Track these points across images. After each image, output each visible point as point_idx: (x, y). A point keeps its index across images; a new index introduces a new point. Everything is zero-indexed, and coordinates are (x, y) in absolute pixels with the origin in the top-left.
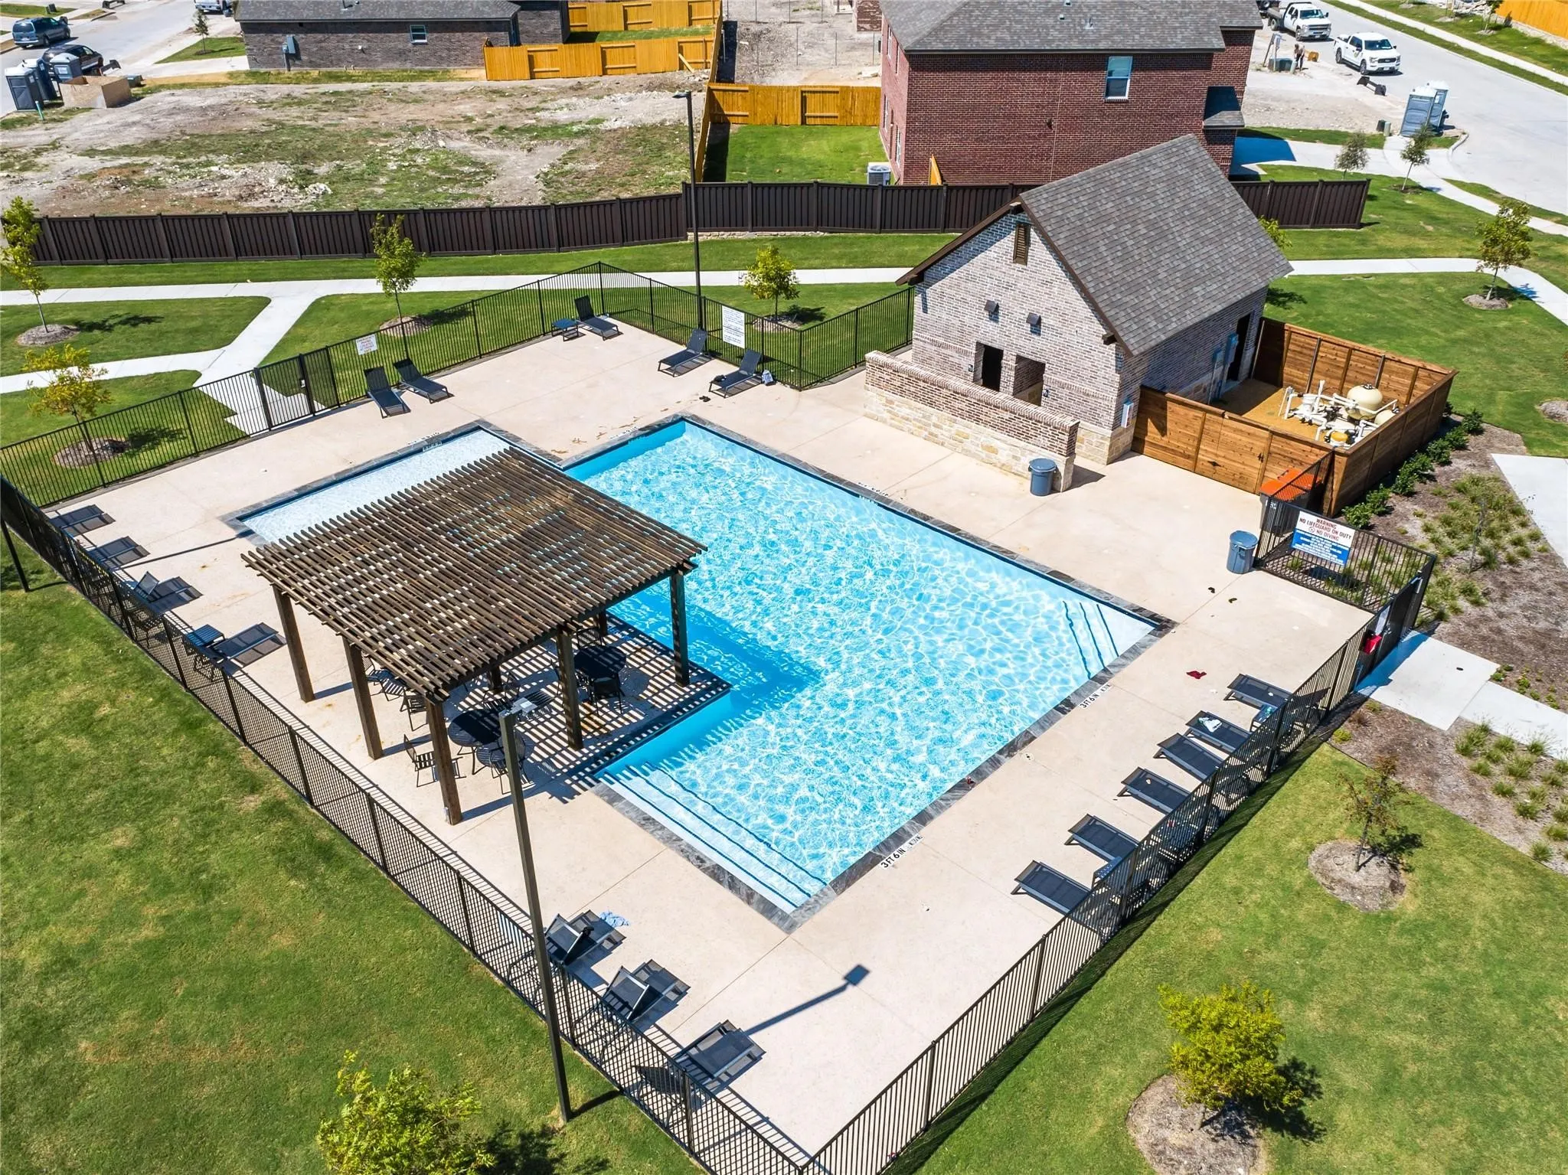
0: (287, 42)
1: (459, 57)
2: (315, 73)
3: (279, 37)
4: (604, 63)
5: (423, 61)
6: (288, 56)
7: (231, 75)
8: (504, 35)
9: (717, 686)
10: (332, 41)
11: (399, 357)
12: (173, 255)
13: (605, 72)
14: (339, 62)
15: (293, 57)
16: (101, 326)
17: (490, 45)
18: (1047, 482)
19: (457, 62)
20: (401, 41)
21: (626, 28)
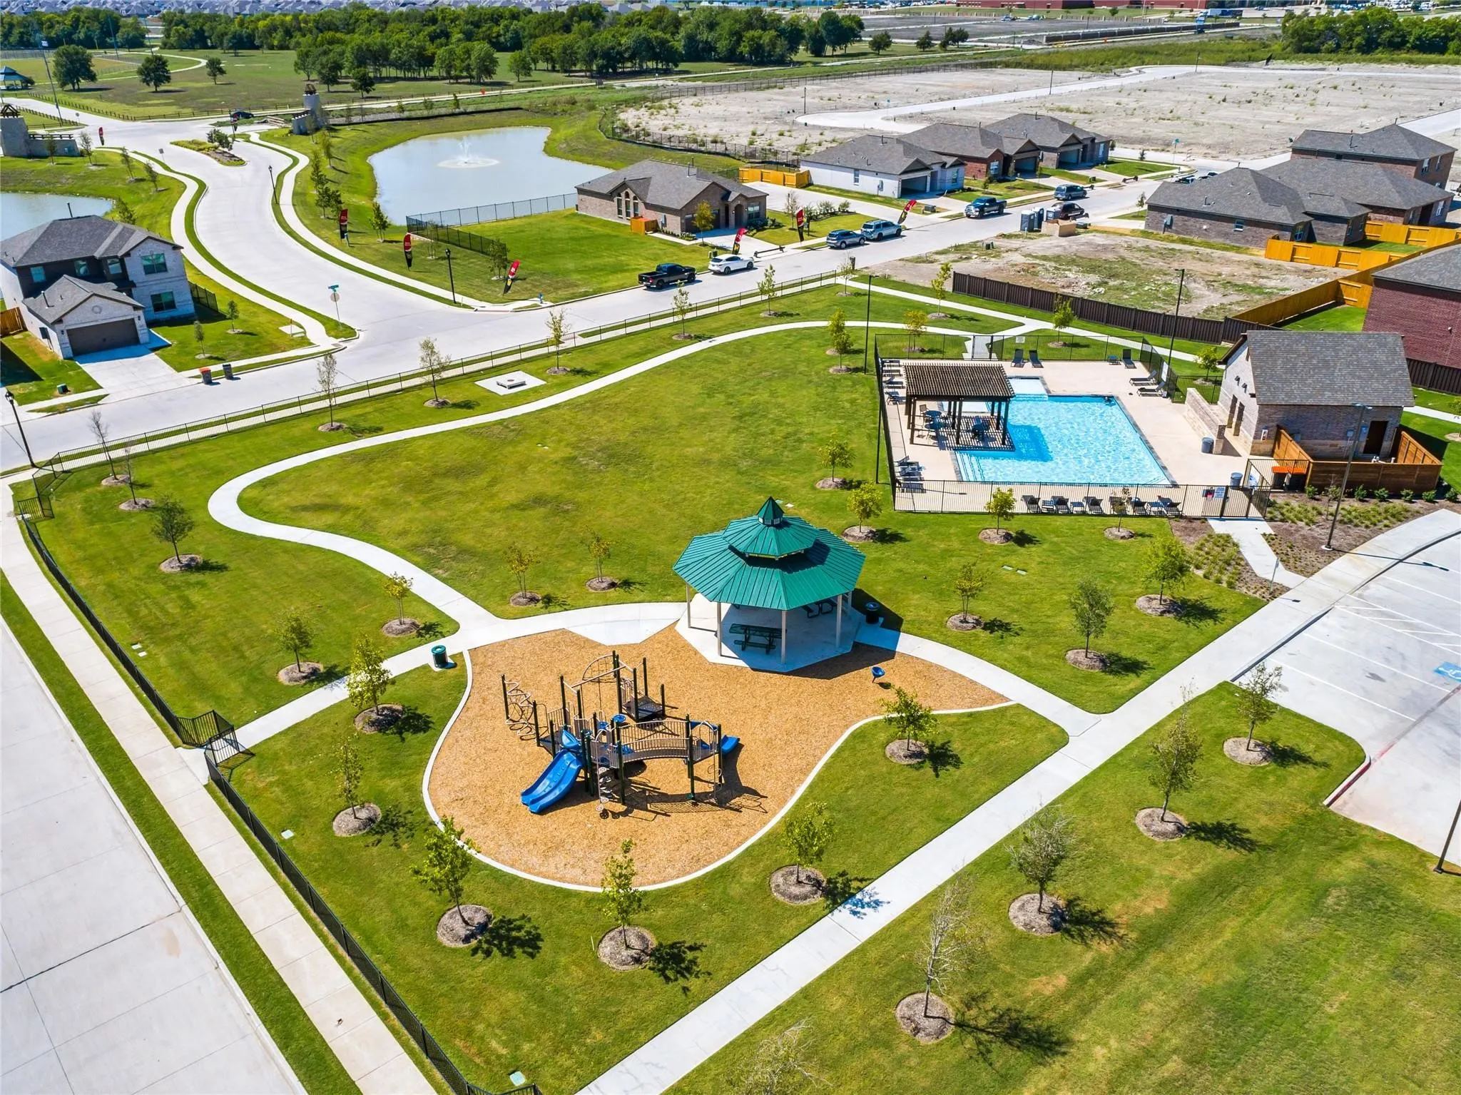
0: (1167, 218)
1: (1257, 242)
2: (1176, 237)
3: (1164, 214)
4: (1338, 259)
5: (1237, 241)
6: (1166, 225)
7: (1133, 231)
8: (1288, 234)
9: (1012, 448)
10: (1191, 221)
11: (1033, 348)
12: (1008, 301)
13: (1337, 265)
14: (1190, 233)
15: (1168, 227)
16: (958, 318)
17: (1278, 238)
18: (1208, 447)
19: (1256, 244)
20: (1229, 228)
21: (1407, 241)
